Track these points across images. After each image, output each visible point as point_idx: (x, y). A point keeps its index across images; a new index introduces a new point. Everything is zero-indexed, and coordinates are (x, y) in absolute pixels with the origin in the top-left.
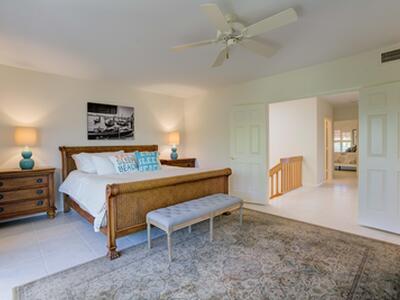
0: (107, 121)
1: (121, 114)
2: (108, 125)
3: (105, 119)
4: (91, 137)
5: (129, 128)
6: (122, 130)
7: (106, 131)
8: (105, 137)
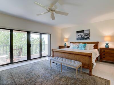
0: (81, 35)
1: (85, 32)
2: (81, 36)
3: (81, 34)
4: (77, 40)
5: (88, 36)
6: (85, 37)
7: (81, 38)
8: (81, 39)
